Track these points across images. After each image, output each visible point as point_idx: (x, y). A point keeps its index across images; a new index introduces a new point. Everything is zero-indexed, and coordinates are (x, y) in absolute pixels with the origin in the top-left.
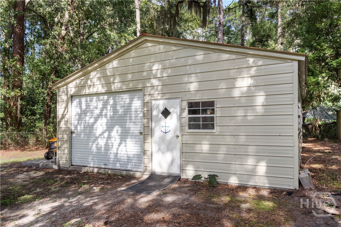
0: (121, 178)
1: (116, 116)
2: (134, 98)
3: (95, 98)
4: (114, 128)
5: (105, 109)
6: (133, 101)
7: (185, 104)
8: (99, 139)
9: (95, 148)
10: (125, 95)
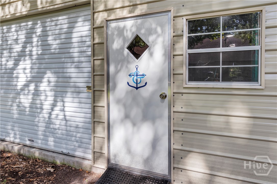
0: (52, 170)
1: (46, 57)
2: (76, 22)
3: (14, 27)
4: (43, 77)
5: (28, 46)
6: (73, 27)
7: (183, 25)
8: (22, 97)
9: (15, 112)
10: (60, 18)
